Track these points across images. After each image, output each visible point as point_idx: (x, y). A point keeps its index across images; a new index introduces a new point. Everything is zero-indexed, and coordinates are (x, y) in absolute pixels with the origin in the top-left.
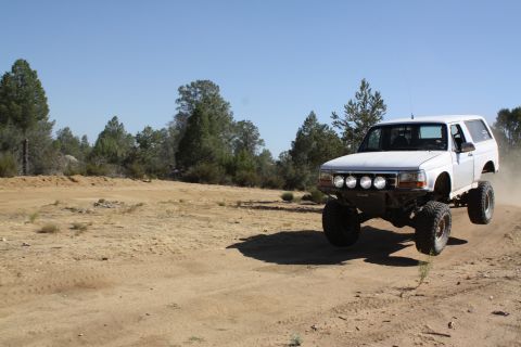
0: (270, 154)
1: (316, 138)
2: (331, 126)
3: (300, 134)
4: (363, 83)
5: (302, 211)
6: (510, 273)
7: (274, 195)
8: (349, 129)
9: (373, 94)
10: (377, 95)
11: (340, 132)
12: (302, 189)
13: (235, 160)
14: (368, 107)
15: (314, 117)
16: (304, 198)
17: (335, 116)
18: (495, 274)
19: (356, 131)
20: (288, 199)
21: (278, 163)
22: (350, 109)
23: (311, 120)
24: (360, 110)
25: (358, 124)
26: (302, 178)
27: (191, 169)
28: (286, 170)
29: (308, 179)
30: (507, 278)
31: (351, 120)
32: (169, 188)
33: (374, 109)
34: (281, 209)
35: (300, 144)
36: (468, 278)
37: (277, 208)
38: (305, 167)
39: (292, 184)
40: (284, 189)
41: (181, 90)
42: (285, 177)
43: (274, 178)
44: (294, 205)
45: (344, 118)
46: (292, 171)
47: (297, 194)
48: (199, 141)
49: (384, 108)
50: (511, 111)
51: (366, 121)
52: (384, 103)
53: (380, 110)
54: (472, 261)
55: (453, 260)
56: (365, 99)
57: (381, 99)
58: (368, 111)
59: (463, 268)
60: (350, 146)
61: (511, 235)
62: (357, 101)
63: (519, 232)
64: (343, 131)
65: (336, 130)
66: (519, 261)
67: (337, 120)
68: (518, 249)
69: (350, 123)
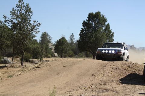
2: (3, 22)
8: (14, 23)
10: (27, 5)
11: (9, 25)
14: (23, 12)
17: (5, 17)
19: (18, 24)
22: (13, 13)
24: (19, 13)
25: (18, 21)
31: (14, 19)
33: (26, 12)
45: (11, 18)
49: (32, 13)
50: (94, 13)
51: (22, 19)
52: (31, 10)
53: (29, 13)
54: (77, 89)
55: (67, 89)
56: (21, 8)
57: (30, 7)
58: (23, 14)
59: (73, 93)
60: (15, 32)
61: (95, 74)
62: (17, 9)
63: (99, 73)
64: (11, 25)
65: (6, 24)
66: (98, 87)
67: (6, 19)
68: (98, 81)
69: (13, 20)
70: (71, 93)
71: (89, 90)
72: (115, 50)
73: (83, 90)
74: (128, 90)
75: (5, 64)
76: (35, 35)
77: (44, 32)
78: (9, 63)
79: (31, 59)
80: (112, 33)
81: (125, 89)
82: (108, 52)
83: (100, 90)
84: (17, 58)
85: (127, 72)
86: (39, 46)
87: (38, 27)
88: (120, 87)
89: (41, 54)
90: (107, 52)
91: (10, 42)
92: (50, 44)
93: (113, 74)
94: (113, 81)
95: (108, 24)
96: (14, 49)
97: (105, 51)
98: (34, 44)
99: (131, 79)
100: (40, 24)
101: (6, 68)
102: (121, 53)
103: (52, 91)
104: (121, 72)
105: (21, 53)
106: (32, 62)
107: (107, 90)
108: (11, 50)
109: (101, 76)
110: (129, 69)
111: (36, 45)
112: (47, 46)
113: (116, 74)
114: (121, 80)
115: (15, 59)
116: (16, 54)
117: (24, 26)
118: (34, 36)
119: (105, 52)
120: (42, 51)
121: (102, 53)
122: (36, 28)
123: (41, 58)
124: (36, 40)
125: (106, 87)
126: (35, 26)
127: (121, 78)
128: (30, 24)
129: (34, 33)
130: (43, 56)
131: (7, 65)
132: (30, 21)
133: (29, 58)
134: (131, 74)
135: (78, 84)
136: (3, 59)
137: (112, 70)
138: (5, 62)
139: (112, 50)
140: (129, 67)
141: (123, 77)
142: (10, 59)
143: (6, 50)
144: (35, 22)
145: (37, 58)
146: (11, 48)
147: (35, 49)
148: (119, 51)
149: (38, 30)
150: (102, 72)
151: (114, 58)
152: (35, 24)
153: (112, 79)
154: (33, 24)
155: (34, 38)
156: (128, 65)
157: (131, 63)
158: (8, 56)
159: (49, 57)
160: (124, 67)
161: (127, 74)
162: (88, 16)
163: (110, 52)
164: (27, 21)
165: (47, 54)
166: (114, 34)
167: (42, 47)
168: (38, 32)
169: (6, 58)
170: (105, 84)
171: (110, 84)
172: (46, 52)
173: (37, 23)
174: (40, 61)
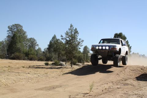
0: (41, 49)
1: (56, 44)
2: (61, 39)
3: (51, 42)
4: (71, 25)
5: (52, 68)
6: (119, 86)
7: (42, 63)
8: (67, 40)
9: (74, 28)
10: (76, 29)
11: (64, 41)
12: (52, 61)
13: (29, 52)
14: (73, 33)
15: (55, 36)
16: (52, 64)
17: (62, 36)
18: (114, 87)
19: (69, 41)
20: (47, 64)
21: (43, 52)
22: (67, 34)
23: (54, 37)
24: (70, 34)
25: (70, 39)
26: (52, 57)
27: (13, 55)
28: (46, 54)
29: (54, 57)
30: (118, 88)
32: (5, 62)
33: (75, 33)
34: (45, 68)
35: (51, 46)
36: (106, 89)
37: (43, 68)
38: (53, 53)
39: (48, 59)
40: (46, 61)
41: (9, 27)
42: (46, 57)
43: (42, 57)
44: (49, 66)
45: (65, 37)
46: (48, 55)
47: (50, 63)
48: (16, 45)
49: (78, 34)
50: (118, 34)
51: (72, 38)
52: (78, 32)
53: (77, 34)
54: (107, 83)
55: (101, 83)
56: (72, 30)
57: (77, 30)
58: (73, 34)
59: (104, 85)
60: (67, 46)
61: (119, 74)
62: (69, 31)
63: (122, 73)
64: (65, 41)
65: (62, 41)
66: (122, 82)
67: (63, 37)
68: (121, 78)
69: (67, 38)
70: (103, 85)
71: (115, 84)
72: (109, 46)
73: (111, 84)
74: (141, 85)
75: (61, 66)
76: (80, 47)
77: (85, 46)
78: (63, 65)
79: (77, 63)
80: (130, 46)
81: (139, 84)
82: (102, 48)
83: (123, 84)
84: (68, 62)
85: (141, 72)
86: (82, 55)
87: (82, 43)
88: (136, 83)
89: (83, 60)
90: (100, 48)
91: (64, 52)
92: (89, 54)
93: (131, 74)
94: (131, 78)
95: (127, 41)
96: (66, 57)
97: (99, 47)
98: (79, 54)
99: (143, 78)
100: (83, 41)
101: (62, 69)
102: (116, 49)
103: (91, 84)
104: (136, 72)
105: (71, 59)
106: (78, 65)
107: (127, 84)
108: (65, 57)
109: (123, 75)
110: (142, 71)
111: (80, 55)
112: (87, 55)
113: (133, 74)
114: (137, 78)
115: (67, 63)
116: (68, 60)
117: (73, 42)
118: (80, 49)
119: (99, 49)
120: (84, 58)
121: (96, 49)
122: (80, 43)
123: (83, 63)
124: (80, 51)
125: (126, 82)
126: (80, 42)
127: (136, 76)
128: (77, 41)
129: (79, 47)
130: (85, 61)
131: (62, 67)
132: (77, 39)
133: (76, 62)
134: (143, 74)
135: (108, 80)
136: (60, 63)
137: (131, 71)
138: (61, 65)
139: (106, 46)
140: (142, 69)
141: (137, 76)
142: (64, 63)
143: (62, 57)
144: (80, 39)
145: (81, 63)
146: (65, 56)
147: (79, 57)
148: (114, 47)
149: (82, 45)
150: (124, 72)
151: (109, 54)
152: (80, 41)
153: (131, 77)
154: (79, 41)
155: (79, 50)
156: (141, 68)
157: (143, 66)
158: (63, 61)
159: (89, 62)
160: (138, 69)
161: (141, 74)
162: (114, 35)
163: (104, 48)
164: (75, 39)
165: (87, 60)
166: (131, 48)
167: (84, 56)
168: (82, 46)
169: (61, 62)
170: (126, 80)
171: (129, 80)
172: (87, 59)
173: (81, 40)
174: (83, 65)
